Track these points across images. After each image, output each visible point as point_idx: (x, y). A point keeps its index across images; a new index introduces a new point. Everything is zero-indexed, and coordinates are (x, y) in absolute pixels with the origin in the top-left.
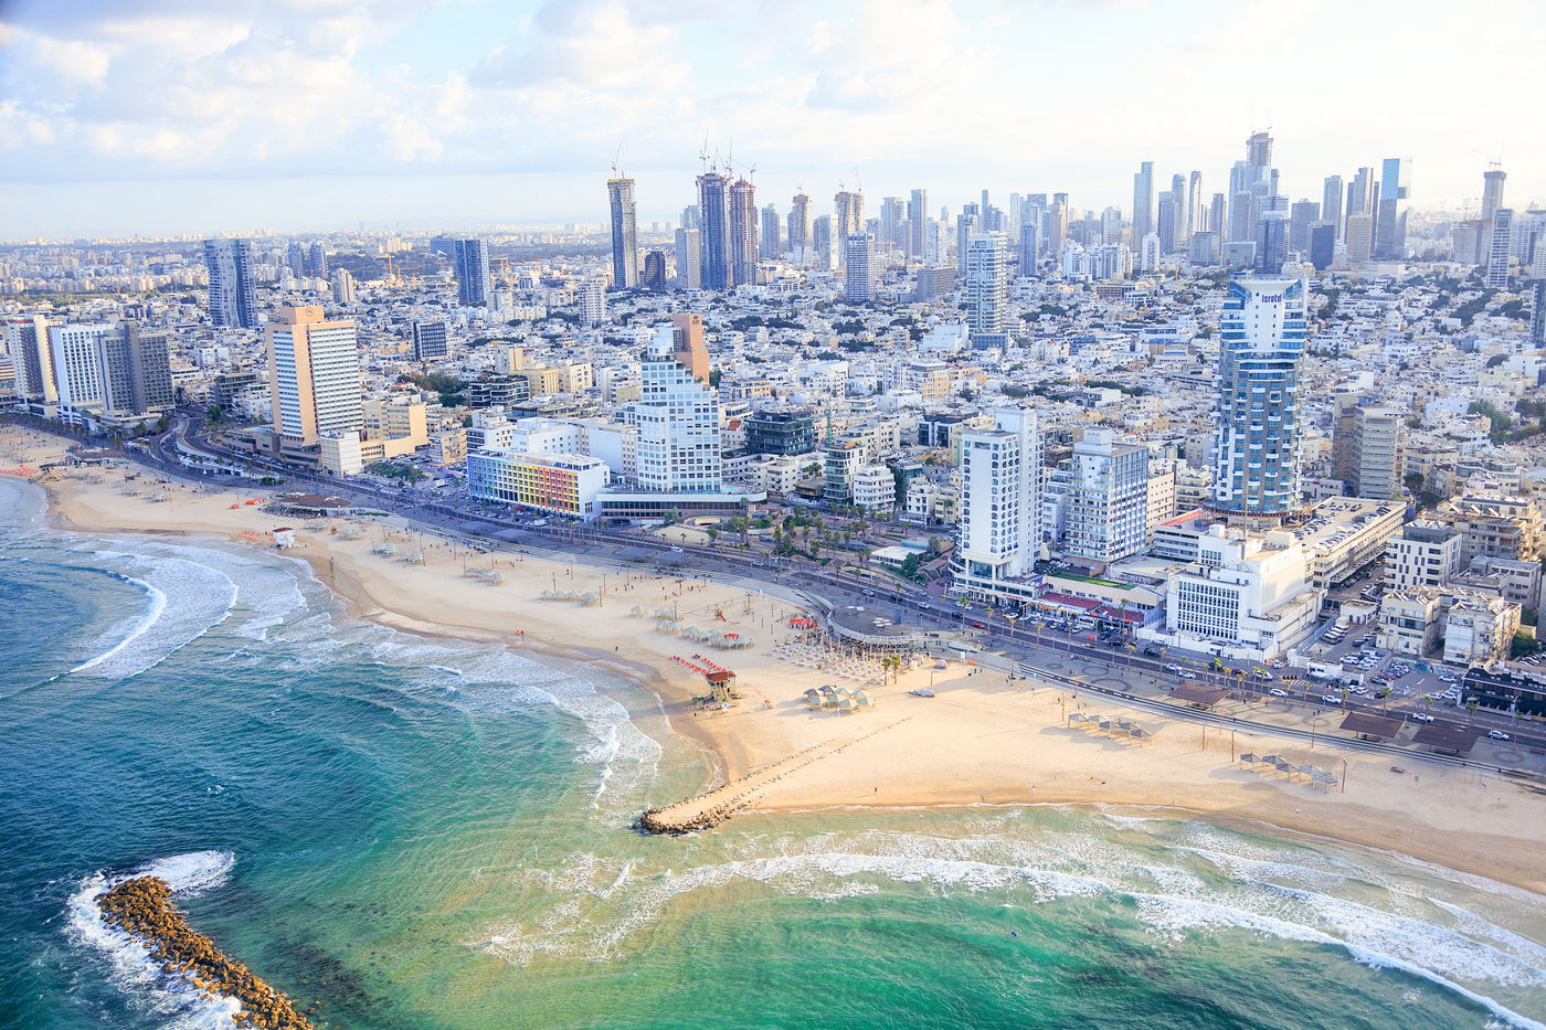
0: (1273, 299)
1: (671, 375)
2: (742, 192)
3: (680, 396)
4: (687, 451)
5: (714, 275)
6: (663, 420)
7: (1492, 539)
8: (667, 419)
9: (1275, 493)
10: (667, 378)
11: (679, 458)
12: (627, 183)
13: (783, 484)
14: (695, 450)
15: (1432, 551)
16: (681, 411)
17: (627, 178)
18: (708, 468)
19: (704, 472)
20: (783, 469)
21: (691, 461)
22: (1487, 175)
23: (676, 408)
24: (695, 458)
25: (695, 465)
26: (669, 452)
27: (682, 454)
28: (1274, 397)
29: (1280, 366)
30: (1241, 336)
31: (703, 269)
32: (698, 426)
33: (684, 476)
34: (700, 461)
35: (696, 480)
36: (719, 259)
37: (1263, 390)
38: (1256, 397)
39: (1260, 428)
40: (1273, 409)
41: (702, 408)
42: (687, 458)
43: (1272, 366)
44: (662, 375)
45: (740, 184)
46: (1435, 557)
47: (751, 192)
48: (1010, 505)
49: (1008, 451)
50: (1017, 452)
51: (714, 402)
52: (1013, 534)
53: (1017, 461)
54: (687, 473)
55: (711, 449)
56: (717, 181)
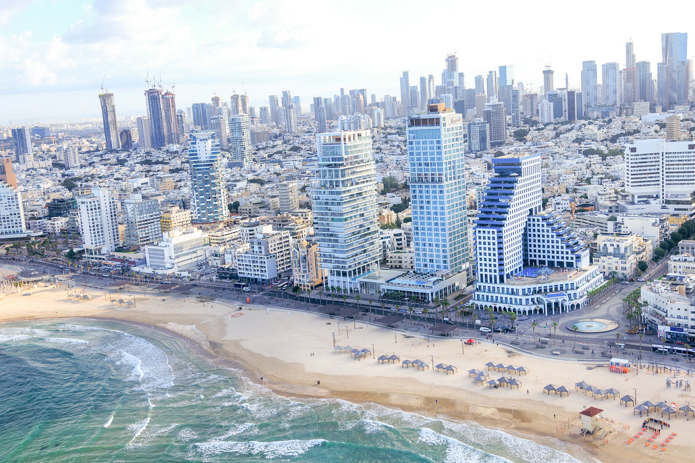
0: (204, 140)
2: (169, 99)
4: (6, 217)
5: (158, 141)
7: (280, 225)
9: (212, 214)
12: (109, 96)
13: (56, 229)
14: (9, 216)
15: (250, 231)
16: (1, 200)
17: (109, 92)
18: (16, 223)
19: (15, 225)
20: (56, 222)
21: (8, 221)
22: (544, 72)
24: (10, 219)
25: (10, 222)
27: (4, 218)
28: (206, 177)
29: (209, 165)
30: (196, 154)
31: (152, 137)
32: (10, 206)
33: (5, 227)
35: (11, 229)
36: (160, 132)
37: (201, 175)
38: (200, 178)
39: (202, 190)
40: (206, 182)
41: (10, 198)
42: (6, 220)
43: (205, 165)
45: (166, 94)
46: (251, 233)
47: (173, 98)
48: (97, 226)
49: (93, 204)
50: (99, 205)
51: (16, 195)
52: (101, 237)
53: (99, 208)
54: (7, 226)
55: (17, 215)
56: (156, 92)
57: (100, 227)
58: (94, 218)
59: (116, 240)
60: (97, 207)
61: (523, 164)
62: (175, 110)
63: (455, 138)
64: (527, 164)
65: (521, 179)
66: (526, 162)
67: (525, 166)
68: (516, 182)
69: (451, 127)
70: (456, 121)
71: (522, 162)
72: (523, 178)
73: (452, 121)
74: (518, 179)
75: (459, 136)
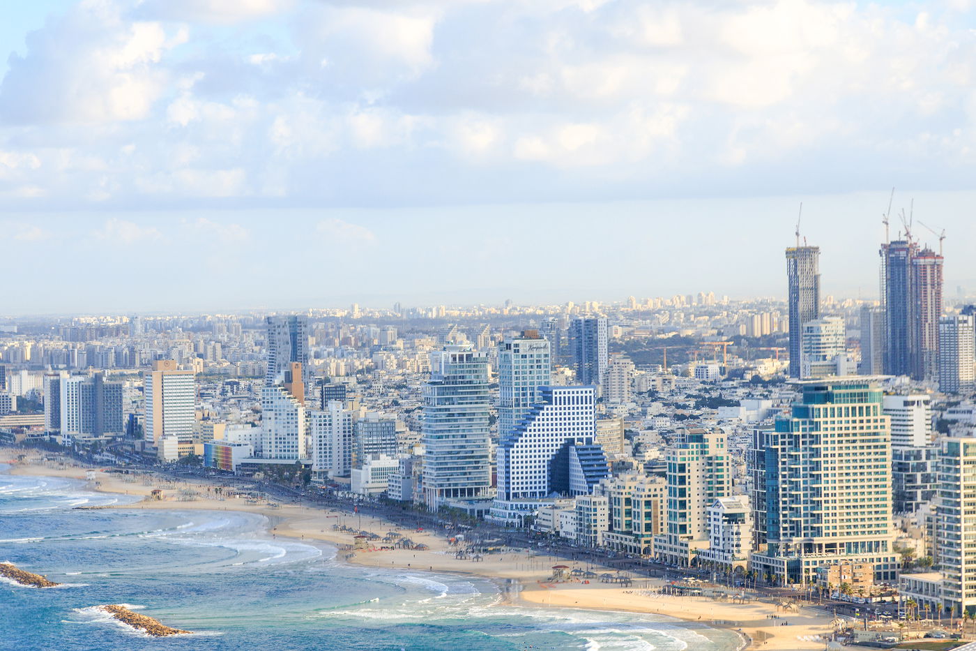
1: (276, 394)
3: (280, 406)
4: (282, 437)
6: (270, 419)
8: (273, 419)
10: (274, 396)
11: (278, 441)
14: (286, 436)
16: (280, 414)
18: (293, 447)
19: (291, 449)
21: (284, 443)
23: (278, 412)
24: (286, 441)
25: (286, 445)
26: (273, 437)
27: (280, 439)
32: (288, 423)
33: (281, 451)
34: (289, 443)
35: (287, 453)
41: (290, 413)
42: (282, 441)
44: (272, 394)
47: (937, 267)
48: (325, 445)
49: (323, 419)
50: (330, 421)
51: (296, 410)
52: (328, 458)
53: (330, 424)
54: (283, 449)
55: (295, 436)
56: (903, 249)
57: (328, 447)
58: (323, 435)
59: (347, 466)
60: (328, 423)
61: (556, 393)
62: (938, 293)
63: (535, 364)
64: (560, 393)
65: (550, 407)
66: (558, 391)
67: (558, 396)
68: (543, 409)
69: (528, 354)
70: (537, 348)
71: (554, 391)
72: (554, 406)
73: (531, 348)
74: (546, 407)
75: (543, 364)
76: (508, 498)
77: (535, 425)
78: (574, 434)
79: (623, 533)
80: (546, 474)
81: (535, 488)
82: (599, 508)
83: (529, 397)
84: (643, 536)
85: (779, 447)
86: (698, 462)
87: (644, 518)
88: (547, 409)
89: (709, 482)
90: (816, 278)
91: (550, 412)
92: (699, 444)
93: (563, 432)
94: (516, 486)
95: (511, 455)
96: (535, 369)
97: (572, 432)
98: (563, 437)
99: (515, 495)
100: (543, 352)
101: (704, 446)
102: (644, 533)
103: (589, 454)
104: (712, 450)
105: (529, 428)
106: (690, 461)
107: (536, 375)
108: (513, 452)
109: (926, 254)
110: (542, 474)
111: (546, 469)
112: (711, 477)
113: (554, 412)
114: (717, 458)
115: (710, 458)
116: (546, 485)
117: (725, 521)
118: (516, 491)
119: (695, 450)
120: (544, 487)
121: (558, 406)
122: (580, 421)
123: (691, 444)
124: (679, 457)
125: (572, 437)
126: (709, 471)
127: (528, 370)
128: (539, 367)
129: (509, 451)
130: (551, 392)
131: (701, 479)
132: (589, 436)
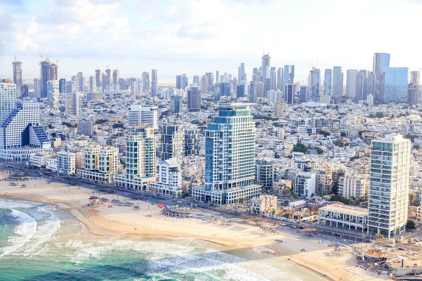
2: (53, 68)
5: (45, 94)
12: (19, 63)
36: (46, 88)
47: (56, 68)
56: (46, 63)
61: (24, 105)
62: (57, 75)
63: (10, 93)
64: (26, 105)
65: (22, 111)
66: (25, 104)
67: (25, 106)
68: (19, 111)
69: (7, 88)
70: (11, 86)
71: (23, 104)
72: (23, 110)
73: (8, 86)
74: (20, 111)
75: (13, 93)
76: (5, 148)
77: (16, 118)
78: (31, 122)
79: (91, 171)
80: (21, 138)
81: (16, 144)
82: (71, 158)
83: (8, 106)
84: (105, 173)
85: (214, 138)
86: (142, 141)
87: (106, 165)
88: (21, 111)
89: (146, 150)
90: (21, 70)
91: (22, 113)
92: (143, 133)
93: (27, 121)
94: (8, 143)
95: (6, 130)
96: (10, 95)
97: (31, 121)
98: (27, 123)
99: (8, 147)
100: (13, 88)
101: (145, 134)
102: (106, 172)
103: (38, 130)
104: (149, 135)
105: (13, 119)
106: (139, 141)
107: (10, 97)
108: (7, 129)
109: (53, 65)
110: (19, 138)
111: (20, 136)
112: (147, 148)
113: (23, 113)
114: (150, 139)
115: (148, 139)
116: (21, 142)
117: (170, 171)
118: (8, 145)
119: (141, 135)
120: (20, 143)
121: (25, 110)
122: (34, 116)
123: (140, 133)
124: (135, 139)
125: (31, 123)
126: (146, 145)
127: (7, 95)
128: (12, 94)
129: (5, 129)
130: (22, 105)
131: (143, 149)
132: (37, 122)
